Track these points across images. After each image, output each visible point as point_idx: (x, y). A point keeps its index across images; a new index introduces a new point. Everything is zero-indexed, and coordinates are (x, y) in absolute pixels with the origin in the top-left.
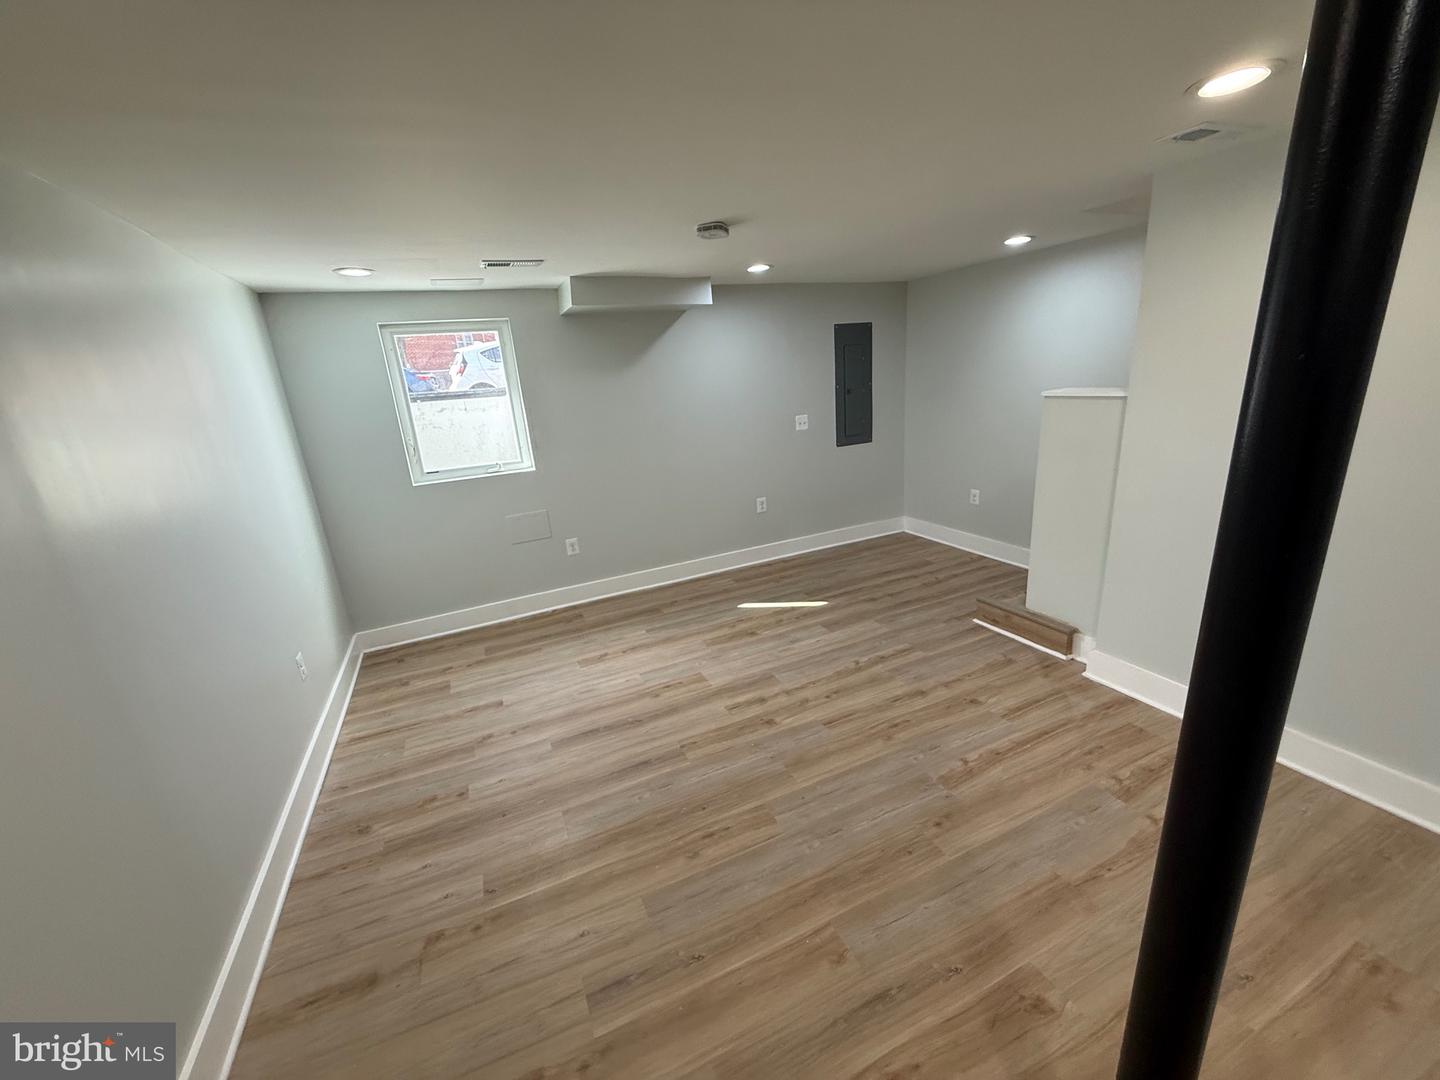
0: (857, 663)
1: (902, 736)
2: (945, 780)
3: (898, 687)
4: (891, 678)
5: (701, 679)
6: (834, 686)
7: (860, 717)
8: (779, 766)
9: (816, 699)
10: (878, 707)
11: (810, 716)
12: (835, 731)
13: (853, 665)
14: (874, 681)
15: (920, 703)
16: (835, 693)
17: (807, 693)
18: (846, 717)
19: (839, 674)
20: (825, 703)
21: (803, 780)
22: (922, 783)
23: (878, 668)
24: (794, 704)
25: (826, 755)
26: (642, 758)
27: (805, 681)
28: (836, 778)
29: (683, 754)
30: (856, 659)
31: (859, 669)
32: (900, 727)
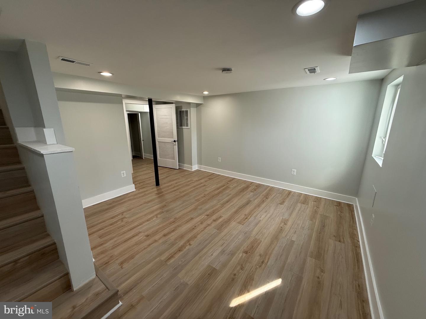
0: (190, 245)
1: (172, 220)
2: (163, 212)
3: (173, 236)
4: (176, 239)
5: (240, 223)
6: (195, 231)
7: (183, 222)
8: (199, 207)
9: (198, 225)
10: (178, 227)
11: (198, 219)
12: (189, 217)
13: (192, 242)
14: (182, 236)
15: (166, 231)
16: (194, 228)
17: (202, 226)
18: (187, 222)
19: (195, 237)
20: (196, 224)
21: (193, 207)
22: (167, 211)
23: (181, 243)
24: (204, 222)
25: (190, 212)
26: (229, 202)
27: (206, 231)
28: (186, 208)
29: (222, 205)
30: (191, 246)
31: (188, 241)
32: (172, 222)
